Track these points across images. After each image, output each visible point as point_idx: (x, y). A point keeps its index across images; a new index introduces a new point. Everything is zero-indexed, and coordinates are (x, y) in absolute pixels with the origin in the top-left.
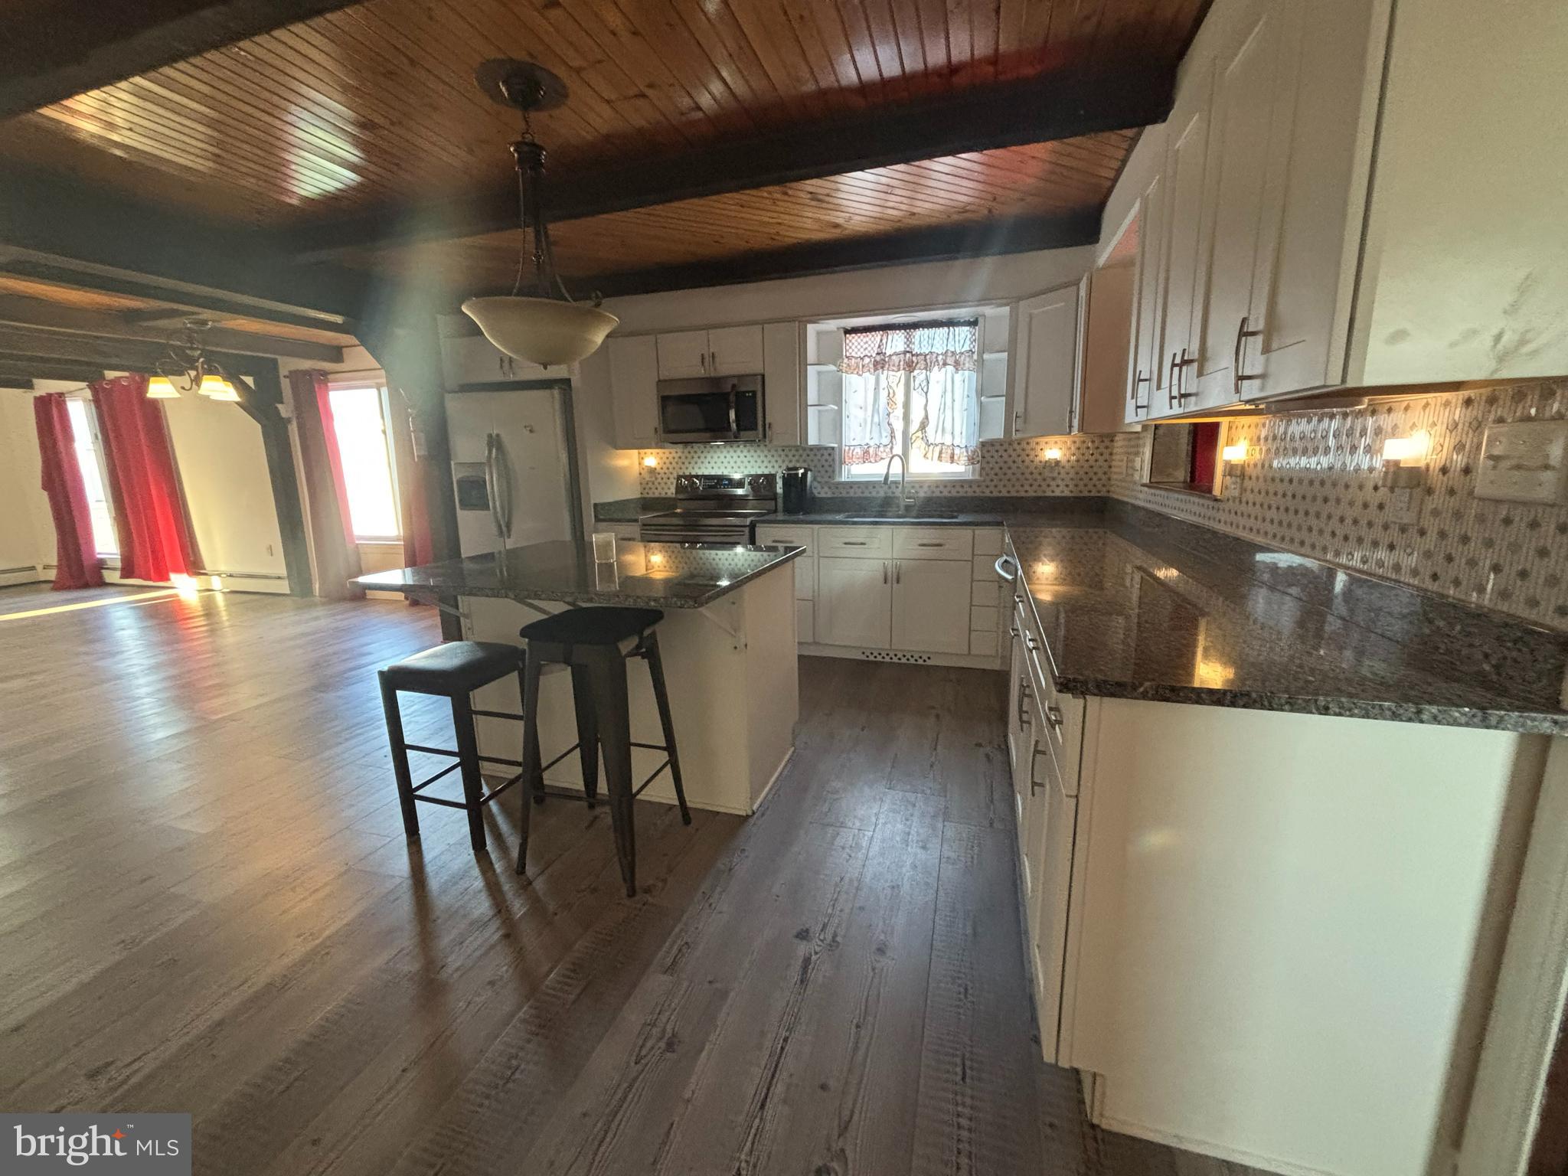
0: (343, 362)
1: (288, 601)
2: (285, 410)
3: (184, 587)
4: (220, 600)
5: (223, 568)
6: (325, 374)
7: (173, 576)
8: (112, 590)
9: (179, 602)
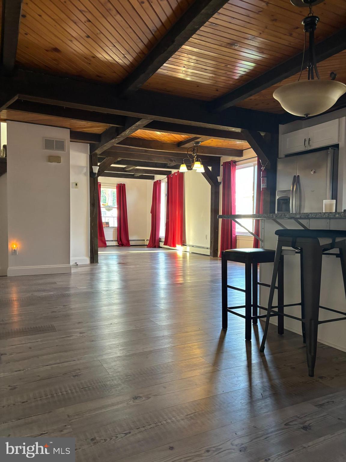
0: (243, 156)
1: (209, 257)
2: (220, 179)
3: (179, 250)
4: (188, 254)
5: (191, 243)
6: (235, 162)
7: (177, 245)
8: (161, 249)
9: (177, 253)
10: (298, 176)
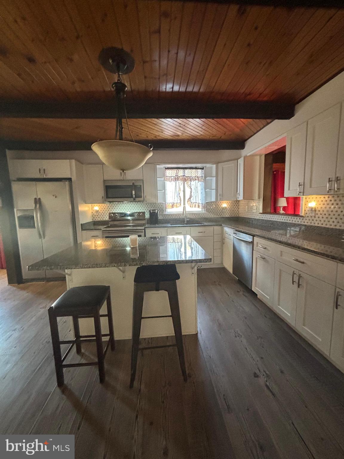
10: (40, 199)
